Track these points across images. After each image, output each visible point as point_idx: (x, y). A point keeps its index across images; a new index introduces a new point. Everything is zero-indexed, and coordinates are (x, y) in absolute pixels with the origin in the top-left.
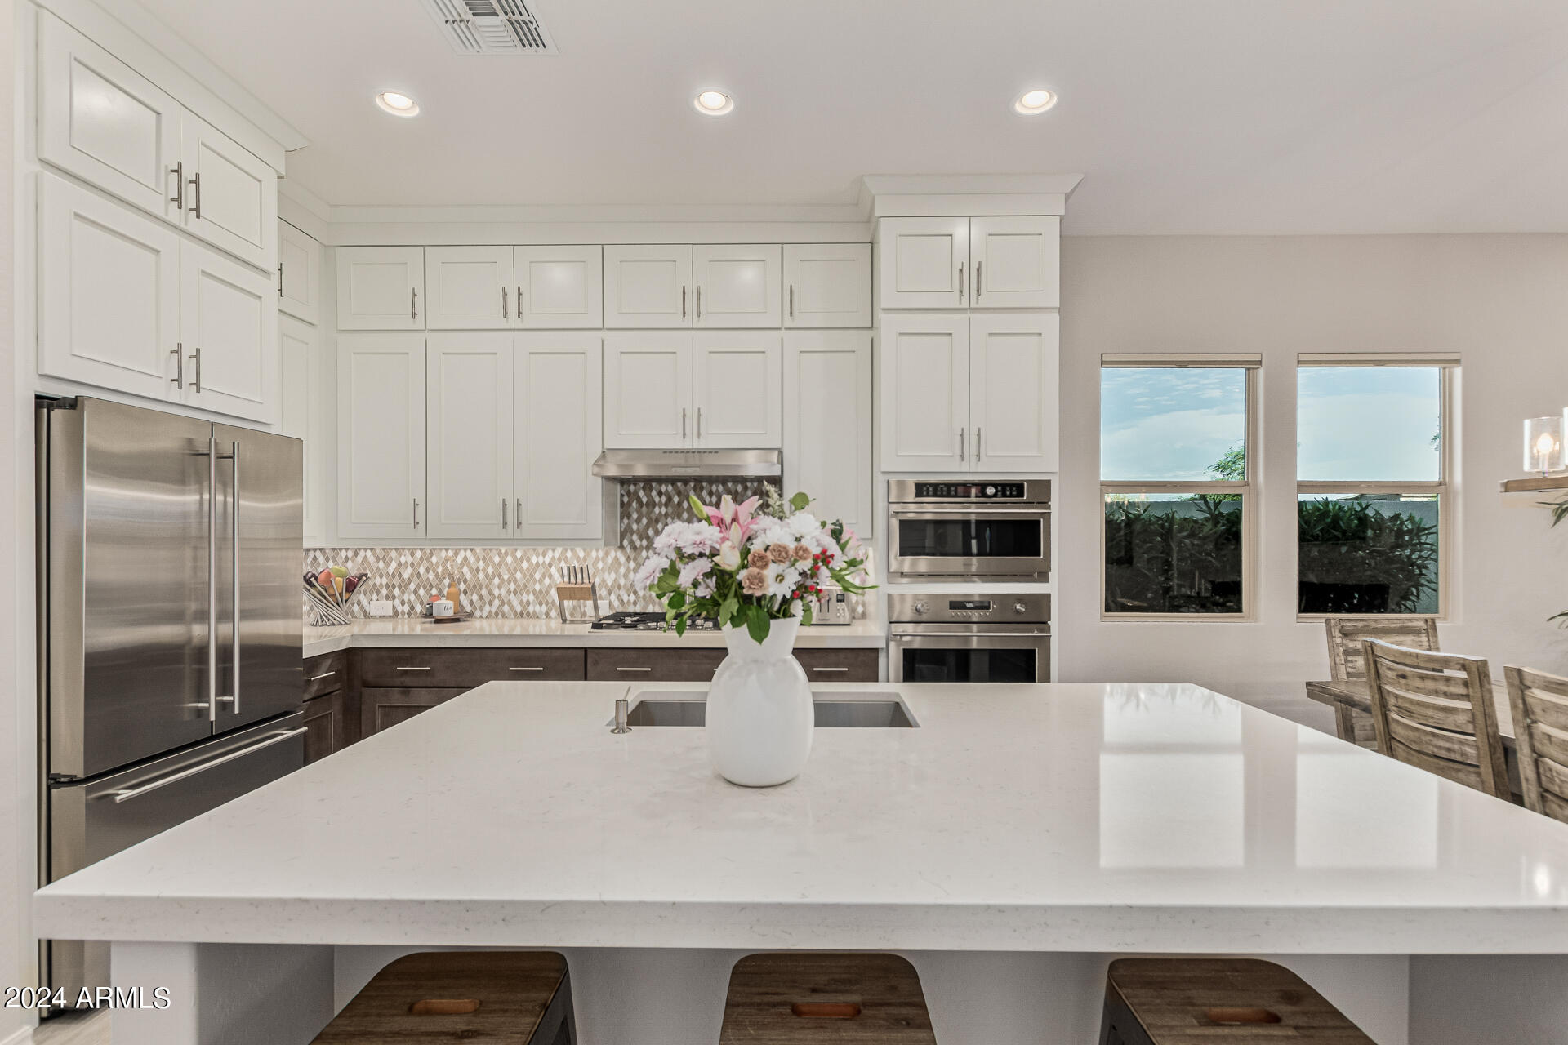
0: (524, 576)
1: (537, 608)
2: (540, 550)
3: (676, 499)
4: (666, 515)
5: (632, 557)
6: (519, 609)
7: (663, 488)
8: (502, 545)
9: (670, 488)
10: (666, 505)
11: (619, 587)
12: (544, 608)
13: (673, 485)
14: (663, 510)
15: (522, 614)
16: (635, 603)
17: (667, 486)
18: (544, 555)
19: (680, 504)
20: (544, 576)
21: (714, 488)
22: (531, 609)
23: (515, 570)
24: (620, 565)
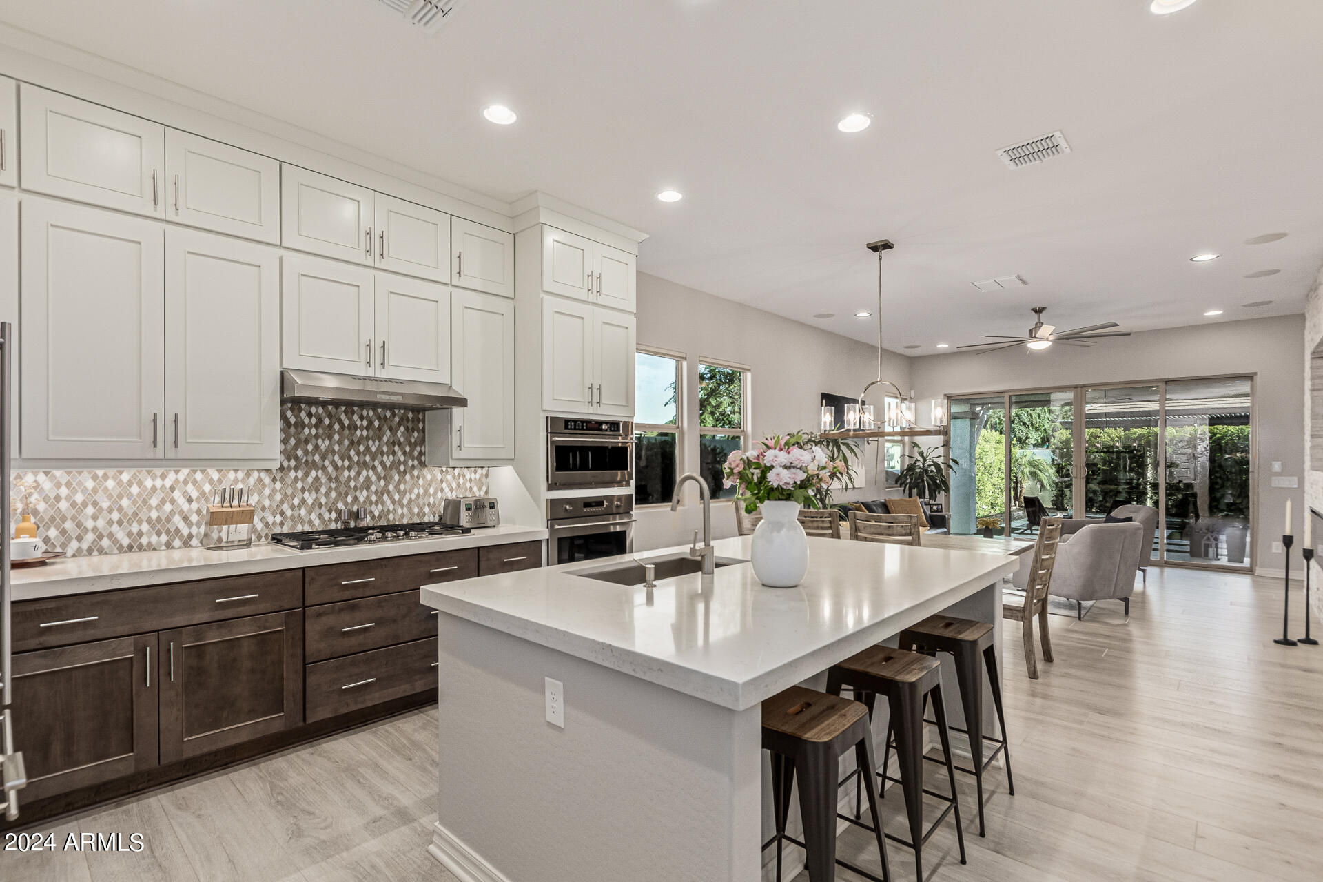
0: (134, 502)
1: (154, 539)
2: (158, 472)
3: (327, 421)
4: (317, 436)
5: (278, 477)
6: (126, 542)
7: (313, 410)
8: (100, 467)
9: (321, 410)
10: (317, 426)
11: (263, 509)
12: (164, 538)
13: (323, 407)
14: (314, 431)
15: (130, 548)
16: (282, 524)
17: (317, 408)
18: (163, 477)
19: (331, 426)
20: (163, 502)
21: (365, 413)
22: (144, 540)
23: (120, 497)
24: (264, 486)
